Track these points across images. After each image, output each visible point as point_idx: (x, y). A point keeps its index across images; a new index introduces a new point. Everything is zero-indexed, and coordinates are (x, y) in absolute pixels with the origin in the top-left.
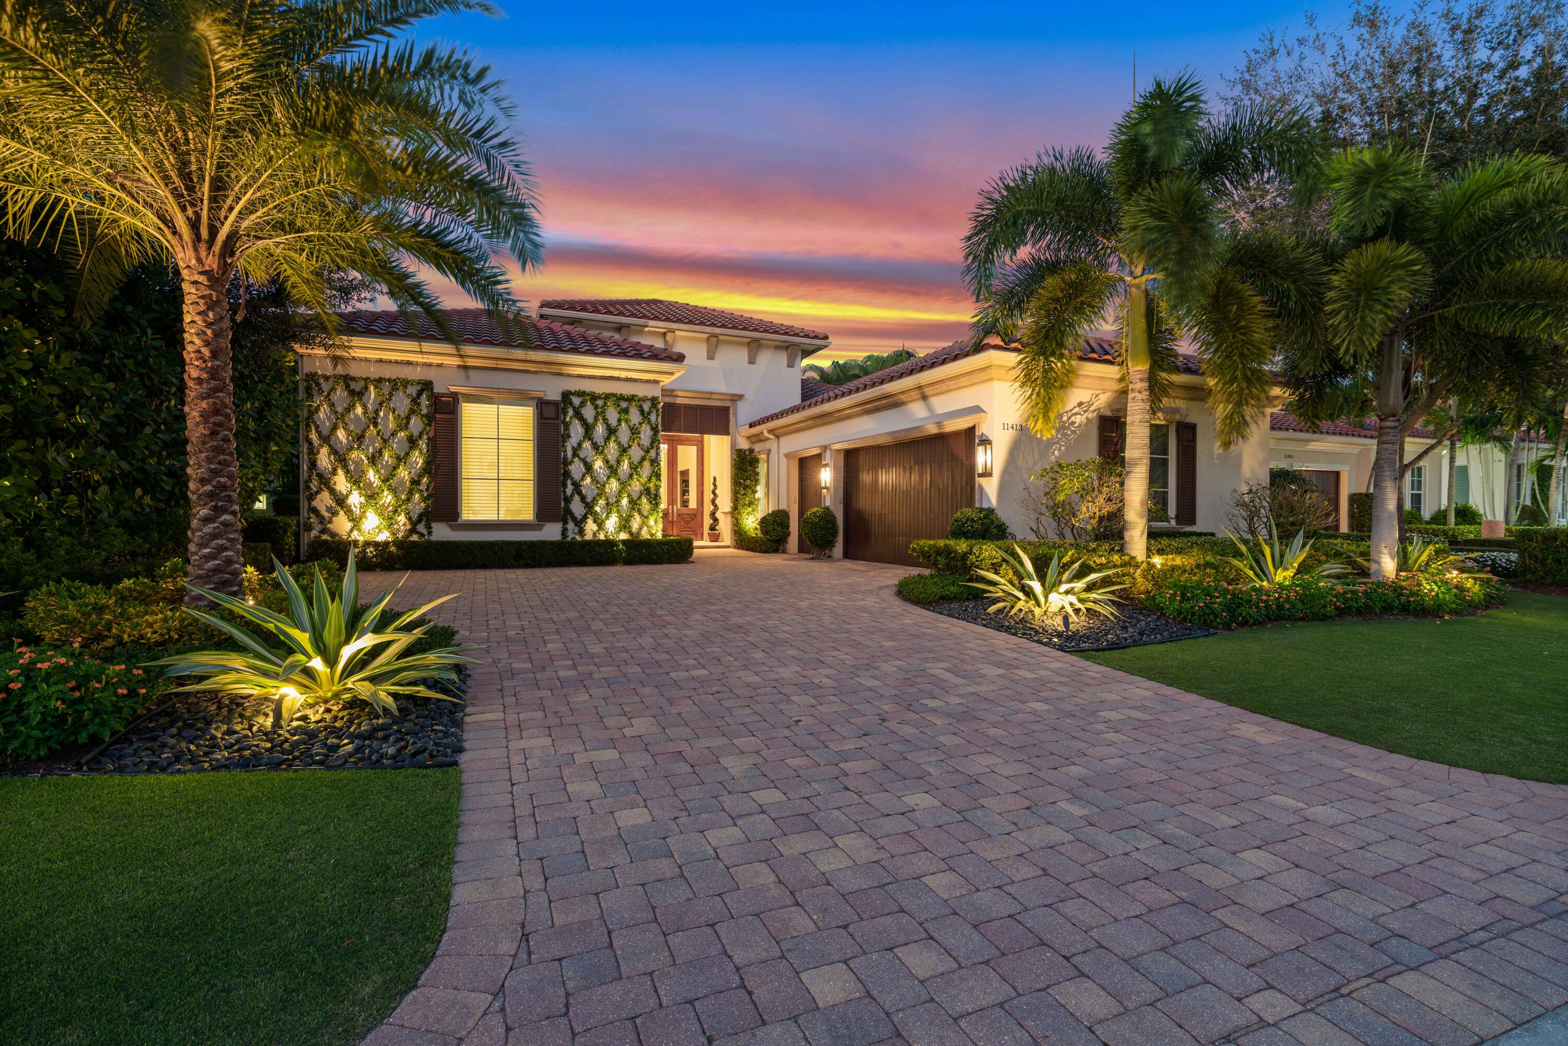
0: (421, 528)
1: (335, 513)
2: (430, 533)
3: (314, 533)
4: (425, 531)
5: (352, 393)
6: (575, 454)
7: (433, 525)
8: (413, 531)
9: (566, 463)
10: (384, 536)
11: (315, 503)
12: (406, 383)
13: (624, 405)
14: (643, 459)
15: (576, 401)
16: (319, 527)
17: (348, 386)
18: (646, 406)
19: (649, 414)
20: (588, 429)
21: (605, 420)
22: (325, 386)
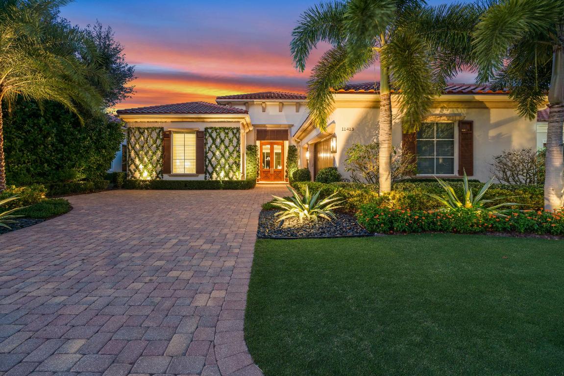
0: (160, 176)
1: (135, 171)
2: (163, 178)
3: (130, 177)
4: (161, 177)
5: (140, 133)
6: (209, 150)
7: (163, 175)
8: (157, 177)
9: (207, 153)
10: (149, 178)
11: (130, 168)
12: (155, 128)
13: (226, 131)
14: (234, 151)
15: (210, 131)
16: (131, 175)
17: (139, 131)
18: (235, 131)
19: (236, 133)
20: (214, 140)
21: (220, 137)
22: (133, 131)
